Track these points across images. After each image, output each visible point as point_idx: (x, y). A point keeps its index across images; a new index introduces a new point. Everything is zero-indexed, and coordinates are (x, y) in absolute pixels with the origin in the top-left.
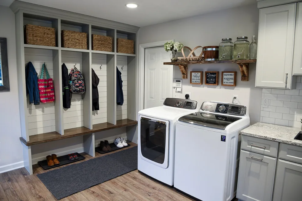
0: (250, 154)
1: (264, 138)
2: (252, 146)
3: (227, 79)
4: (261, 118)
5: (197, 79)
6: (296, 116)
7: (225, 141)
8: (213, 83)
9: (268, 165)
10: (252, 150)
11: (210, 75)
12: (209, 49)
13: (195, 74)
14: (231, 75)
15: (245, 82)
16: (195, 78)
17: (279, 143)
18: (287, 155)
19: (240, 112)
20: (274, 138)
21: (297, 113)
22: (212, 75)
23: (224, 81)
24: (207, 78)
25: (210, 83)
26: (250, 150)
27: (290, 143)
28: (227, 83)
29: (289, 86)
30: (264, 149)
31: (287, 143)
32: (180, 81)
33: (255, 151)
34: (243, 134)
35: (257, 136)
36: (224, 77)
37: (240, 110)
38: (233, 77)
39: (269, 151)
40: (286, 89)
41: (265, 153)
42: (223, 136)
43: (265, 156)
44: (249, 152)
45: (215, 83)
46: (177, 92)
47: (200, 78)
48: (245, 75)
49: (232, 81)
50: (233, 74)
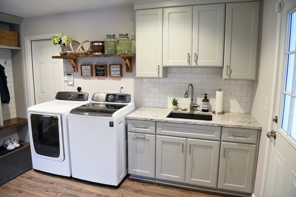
0: (135, 134)
1: (144, 120)
2: (136, 127)
3: (115, 71)
4: (144, 103)
5: (87, 72)
6: (169, 99)
7: (113, 126)
8: (103, 76)
9: (149, 142)
10: (137, 131)
11: (99, 68)
12: (96, 44)
13: (85, 67)
14: (117, 67)
15: (129, 74)
16: (85, 71)
17: (156, 122)
18: (162, 131)
19: (126, 100)
20: (152, 118)
21: (169, 97)
22: (101, 68)
23: (112, 73)
24: (96, 70)
25: (100, 76)
26: (134, 131)
27: (163, 121)
28: (114, 74)
29: (161, 76)
30: (146, 128)
31: (161, 121)
32: (71, 75)
33: (139, 131)
34: (128, 118)
35: (139, 119)
36: (112, 69)
37: (125, 98)
38: (119, 69)
39: (149, 130)
40: (159, 78)
41: (147, 132)
42: (111, 122)
43: (147, 135)
44: (134, 133)
45: (104, 75)
46: (69, 85)
47: (90, 71)
48: (129, 67)
49: (119, 73)
50: (119, 66)
